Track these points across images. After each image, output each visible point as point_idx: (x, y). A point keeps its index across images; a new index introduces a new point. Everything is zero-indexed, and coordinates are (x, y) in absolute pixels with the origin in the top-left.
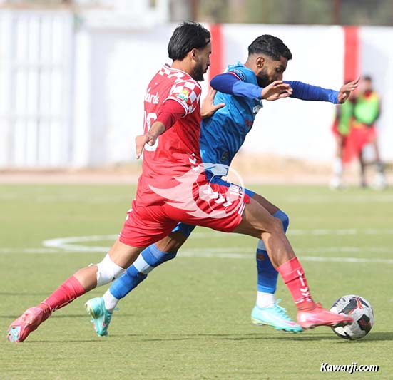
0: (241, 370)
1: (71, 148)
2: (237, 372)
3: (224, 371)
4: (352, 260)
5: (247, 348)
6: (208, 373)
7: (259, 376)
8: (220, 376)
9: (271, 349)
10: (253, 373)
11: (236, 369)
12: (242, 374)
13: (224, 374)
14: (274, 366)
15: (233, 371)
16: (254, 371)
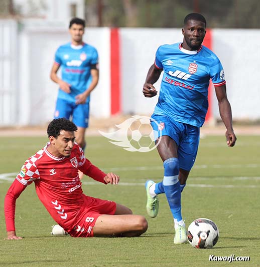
0: (121, 261)
1: (18, 112)
2: (119, 262)
3: (110, 262)
4: (203, 186)
5: (127, 246)
6: (99, 263)
7: (133, 265)
8: (106, 265)
9: (143, 247)
10: (130, 263)
11: (118, 261)
12: (122, 263)
13: (110, 263)
14: (144, 258)
15: (116, 261)
16: (131, 261)
